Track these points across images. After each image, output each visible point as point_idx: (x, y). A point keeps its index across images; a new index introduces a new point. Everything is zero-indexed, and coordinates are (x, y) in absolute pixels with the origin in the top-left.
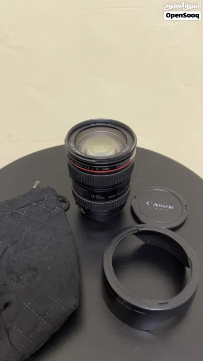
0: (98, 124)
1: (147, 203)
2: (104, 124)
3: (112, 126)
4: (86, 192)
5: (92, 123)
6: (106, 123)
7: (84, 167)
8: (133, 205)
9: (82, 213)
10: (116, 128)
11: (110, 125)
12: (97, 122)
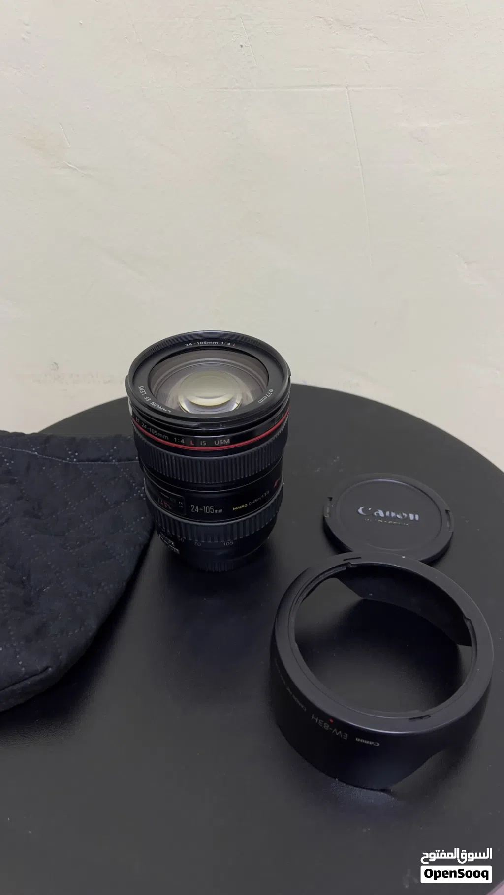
0: (201, 344)
1: (360, 511)
2: (216, 343)
3: (234, 346)
4: (178, 499)
5: (188, 342)
6: (220, 340)
7: (171, 439)
8: (327, 516)
9: (173, 552)
10: (243, 350)
11: (229, 344)
12: (199, 340)
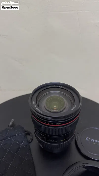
0: (53, 86)
1: (87, 139)
2: (58, 86)
3: (63, 88)
4: (44, 136)
5: (49, 85)
6: (59, 85)
7: (42, 121)
8: (77, 140)
9: (41, 148)
10: (67, 89)
11: (62, 87)
12: (53, 85)
